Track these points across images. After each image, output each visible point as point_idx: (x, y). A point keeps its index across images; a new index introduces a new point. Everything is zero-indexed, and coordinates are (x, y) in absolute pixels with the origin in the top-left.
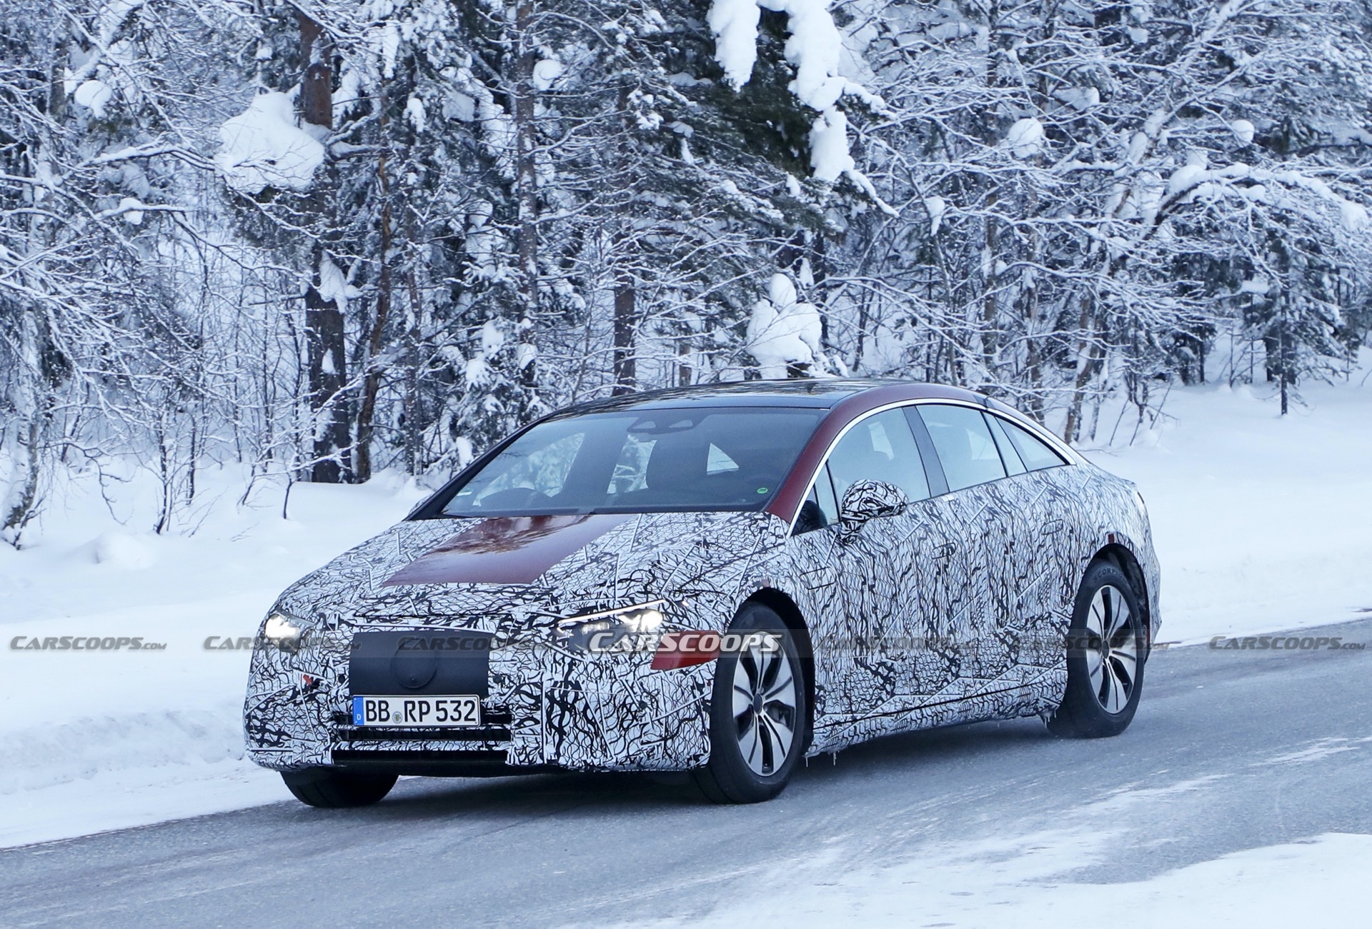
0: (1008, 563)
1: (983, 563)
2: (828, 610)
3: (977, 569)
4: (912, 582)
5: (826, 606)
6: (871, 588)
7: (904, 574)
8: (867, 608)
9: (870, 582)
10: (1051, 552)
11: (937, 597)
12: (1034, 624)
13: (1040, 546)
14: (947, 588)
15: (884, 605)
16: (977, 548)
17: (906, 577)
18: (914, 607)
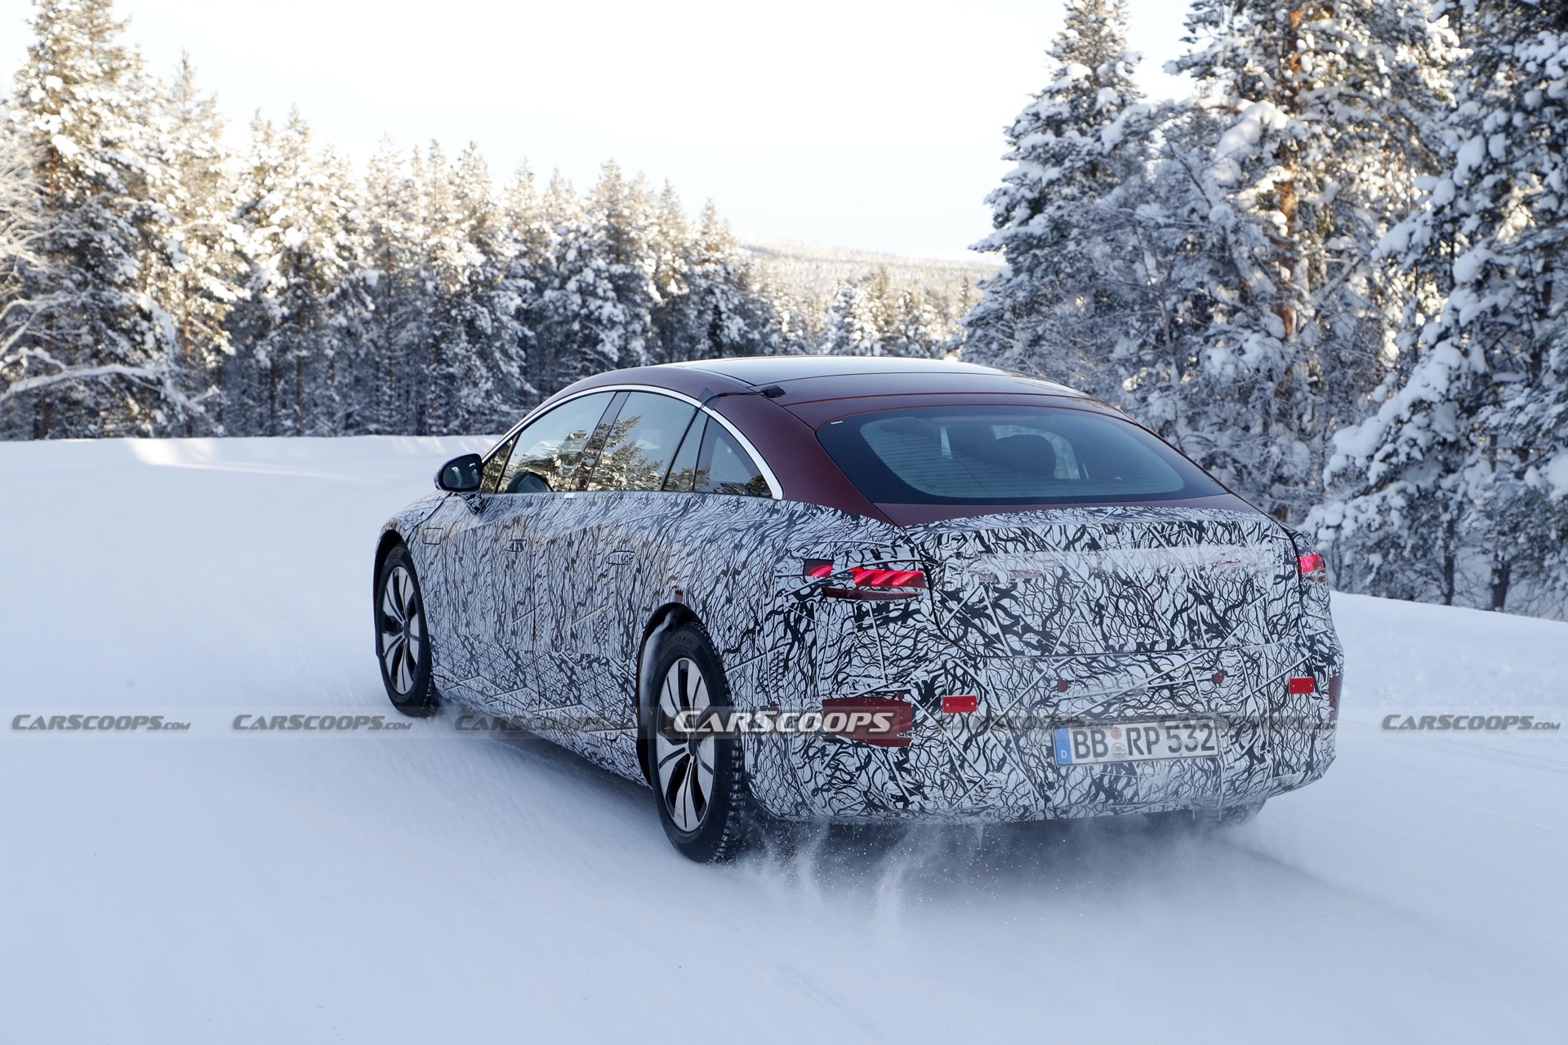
0: (567, 581)
1: (544, 573)
2: (432, 567)
3: (539, 576)
4: (488, 569)
5: (432, 563)
6: (461, 559)
7: (483, 556)
8: (458, 578)
9: (460, 554)
10: (613, 587)
11: (506, 591)
12: (590, 663)
13: (602, 575)
14: (514, 586)
15: (469, 578)
16: (541, 554)
17: (484, 560)
18: (489, 593)
